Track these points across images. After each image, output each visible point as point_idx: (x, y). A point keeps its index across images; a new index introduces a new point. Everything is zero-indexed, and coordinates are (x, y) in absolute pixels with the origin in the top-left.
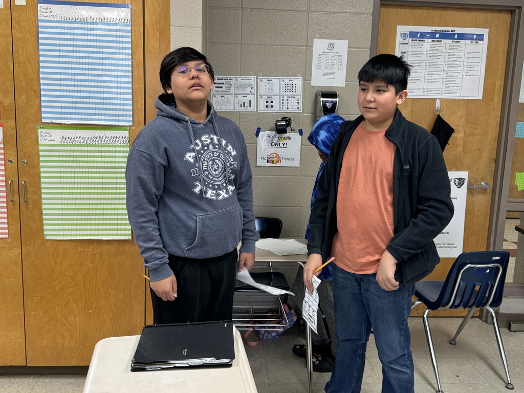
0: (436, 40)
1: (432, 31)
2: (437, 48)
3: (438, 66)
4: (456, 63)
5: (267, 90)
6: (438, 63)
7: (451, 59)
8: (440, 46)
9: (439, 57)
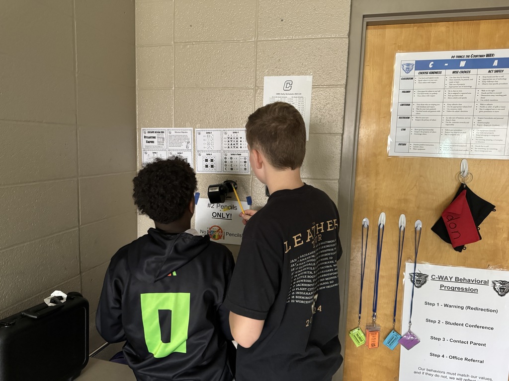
0: (460, 70)
1: (453, 57)
2: (461, 82)
3: (463, 109)
4: (495, 104)
5: (206, 146)
6: (464, 104)
7: (487, 98)
8: (467, 79)
9: (464, 96)
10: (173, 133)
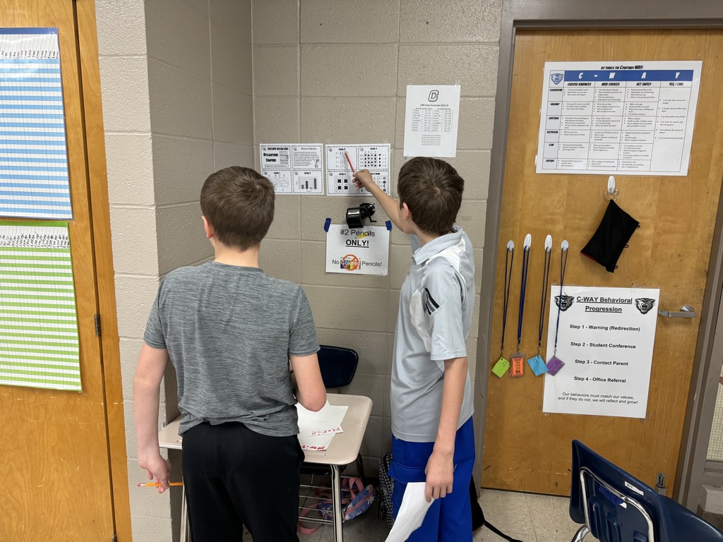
0: (609, 82)
1: (602, 68)
2: (610, 95)
3: (612, 123)
4: (642, 118)
5: (339, 164)
6: (612, 118)
7: (635, 112)
8: (616, 92)
9: (613, 109)
10: (299, 150)
